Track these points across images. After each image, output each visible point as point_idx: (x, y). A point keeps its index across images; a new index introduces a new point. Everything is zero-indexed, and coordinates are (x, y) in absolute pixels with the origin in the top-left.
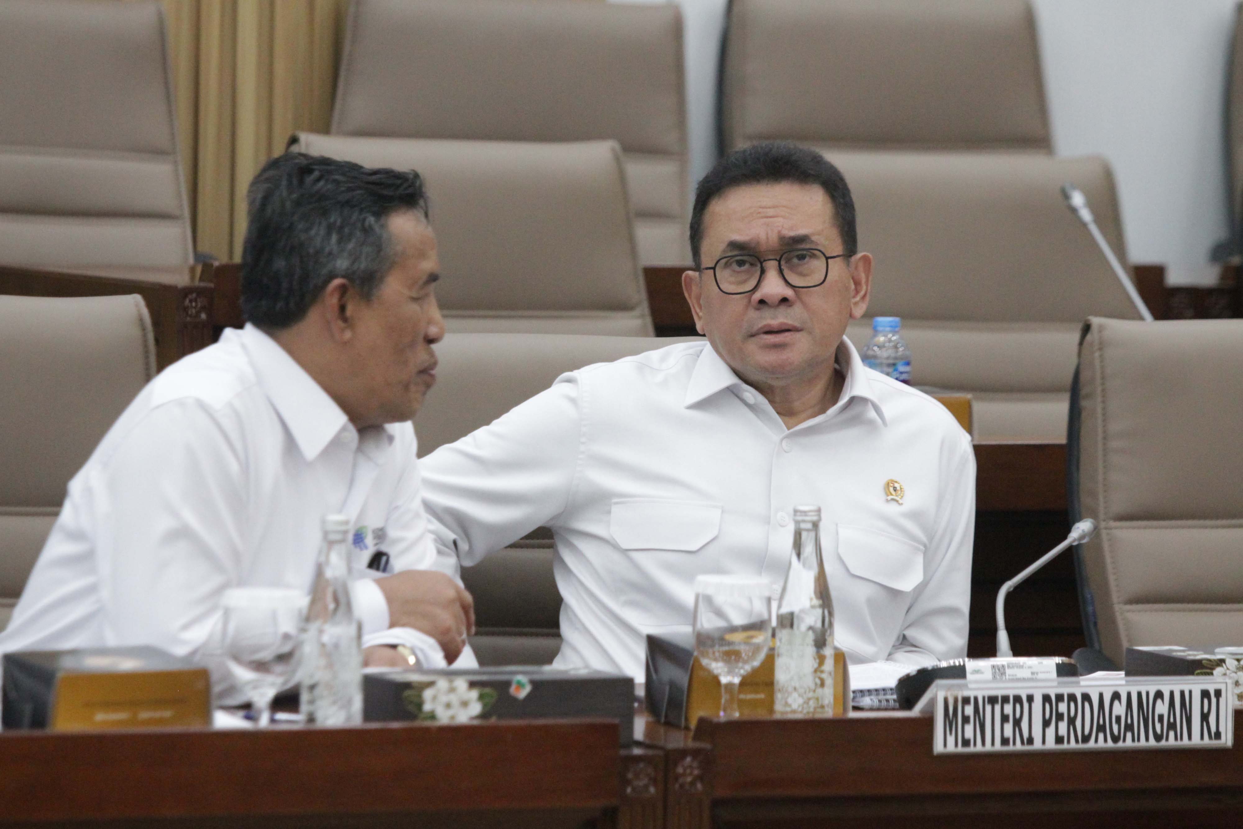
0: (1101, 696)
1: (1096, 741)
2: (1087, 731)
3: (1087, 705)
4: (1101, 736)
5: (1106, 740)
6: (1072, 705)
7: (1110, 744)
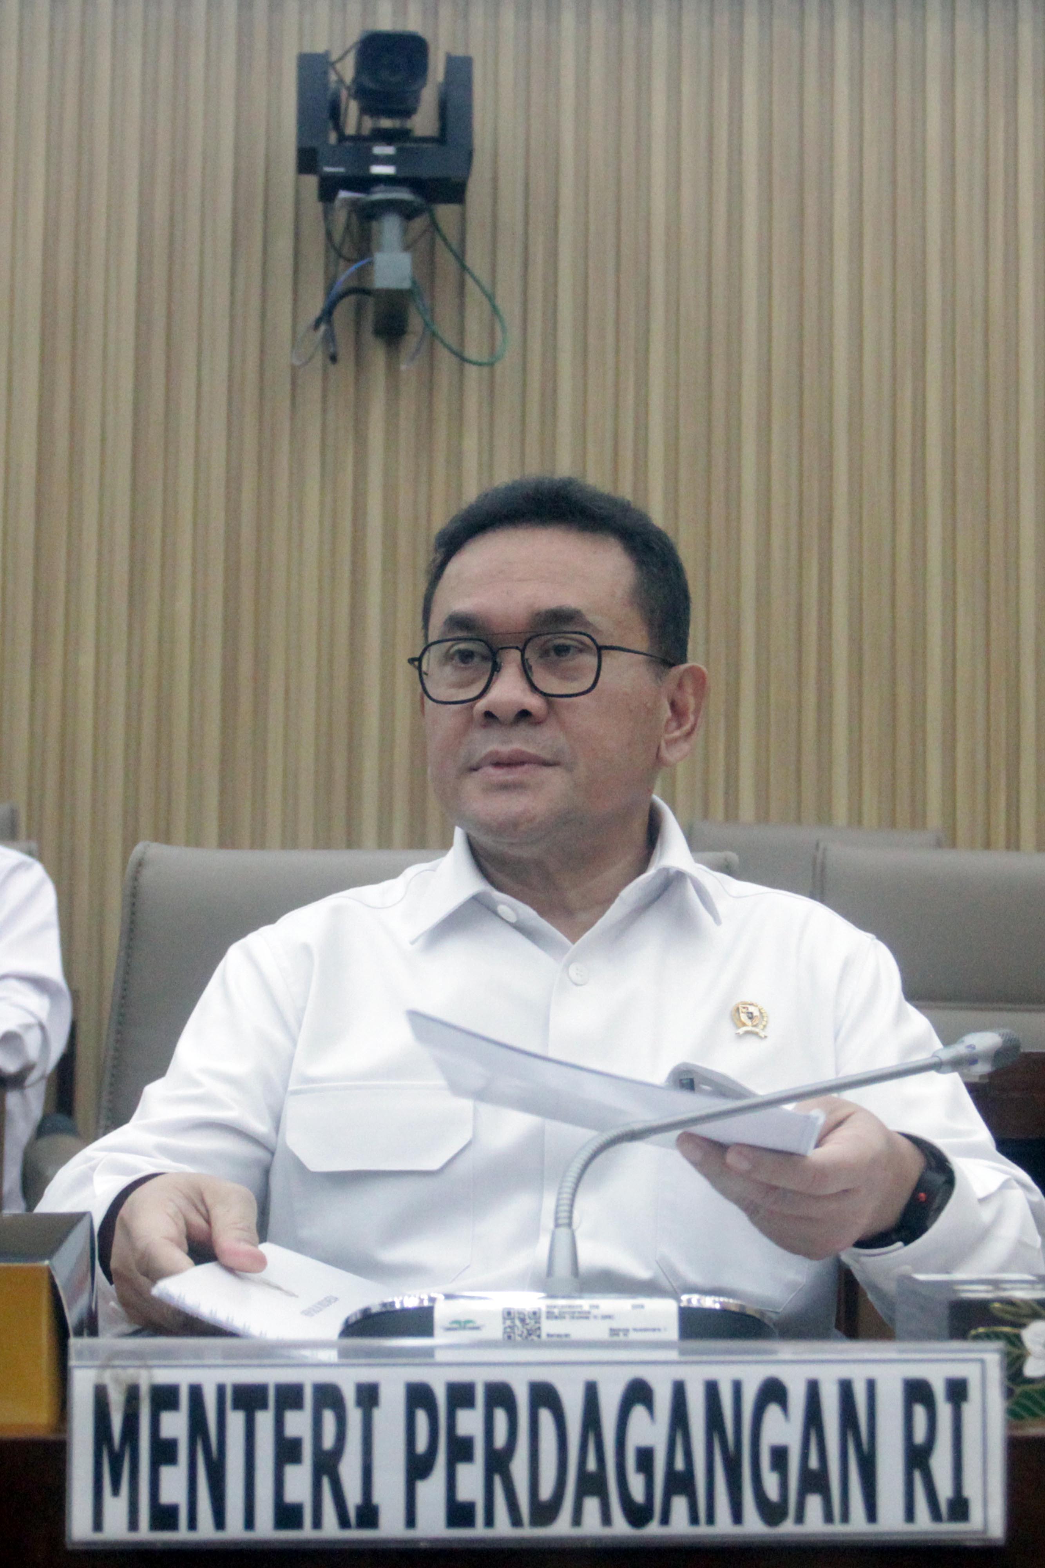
0: (591, 1392)
1: (577, 1520)
2: (546, 1492)
3: (546, 1417)
4: (592, 1505)
5: (606, 1519)
6: (500, 1416)
7: (621, 1527)
